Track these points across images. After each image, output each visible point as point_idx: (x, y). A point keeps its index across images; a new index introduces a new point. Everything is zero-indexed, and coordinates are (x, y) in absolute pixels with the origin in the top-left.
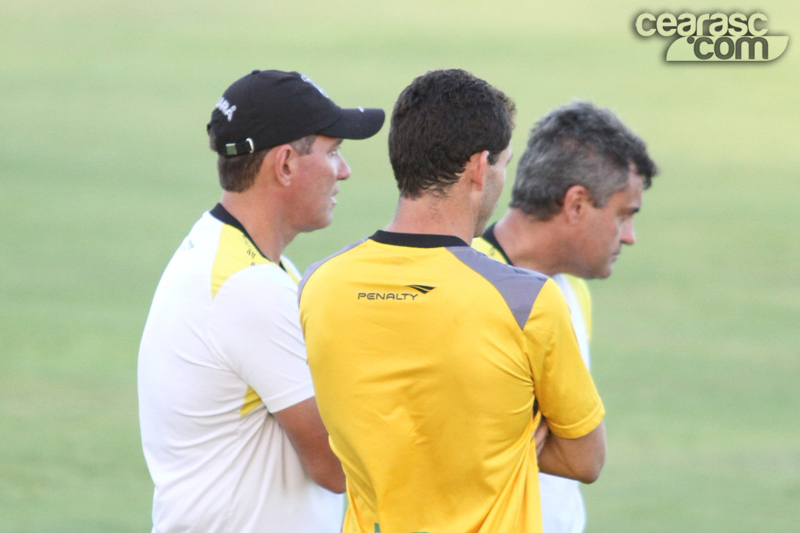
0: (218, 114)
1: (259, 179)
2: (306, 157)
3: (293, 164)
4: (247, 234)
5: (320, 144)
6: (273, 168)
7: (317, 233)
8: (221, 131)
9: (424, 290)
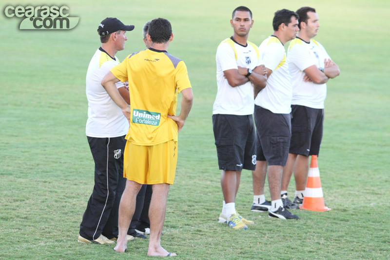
0: (100, 27)
1: (109, 40)
2: (119, 35)
3: (116, 37)
4: (107, 53)
5: (122, 32)
6: (112, 37)
7: (121, 51)
8: (101, 30)
9: (157, 60)
